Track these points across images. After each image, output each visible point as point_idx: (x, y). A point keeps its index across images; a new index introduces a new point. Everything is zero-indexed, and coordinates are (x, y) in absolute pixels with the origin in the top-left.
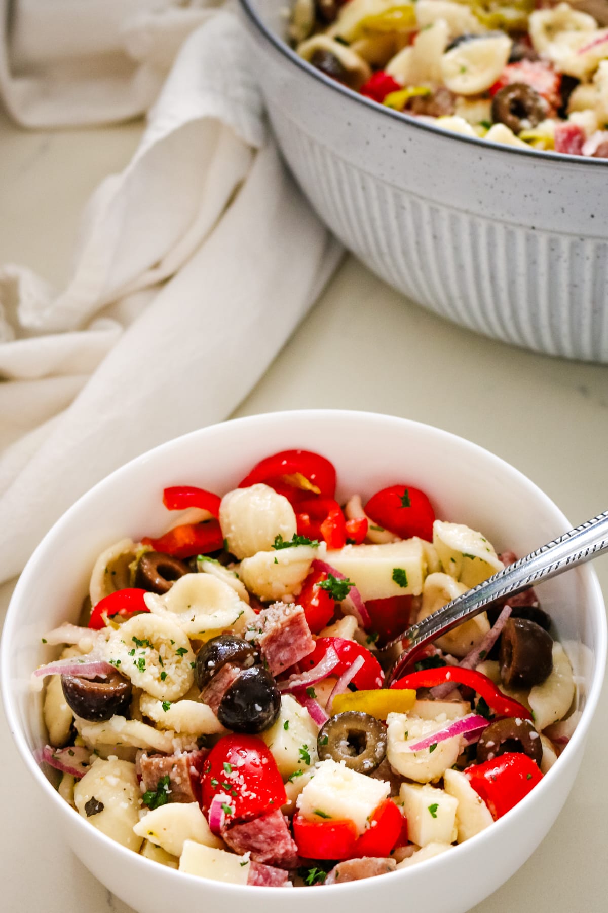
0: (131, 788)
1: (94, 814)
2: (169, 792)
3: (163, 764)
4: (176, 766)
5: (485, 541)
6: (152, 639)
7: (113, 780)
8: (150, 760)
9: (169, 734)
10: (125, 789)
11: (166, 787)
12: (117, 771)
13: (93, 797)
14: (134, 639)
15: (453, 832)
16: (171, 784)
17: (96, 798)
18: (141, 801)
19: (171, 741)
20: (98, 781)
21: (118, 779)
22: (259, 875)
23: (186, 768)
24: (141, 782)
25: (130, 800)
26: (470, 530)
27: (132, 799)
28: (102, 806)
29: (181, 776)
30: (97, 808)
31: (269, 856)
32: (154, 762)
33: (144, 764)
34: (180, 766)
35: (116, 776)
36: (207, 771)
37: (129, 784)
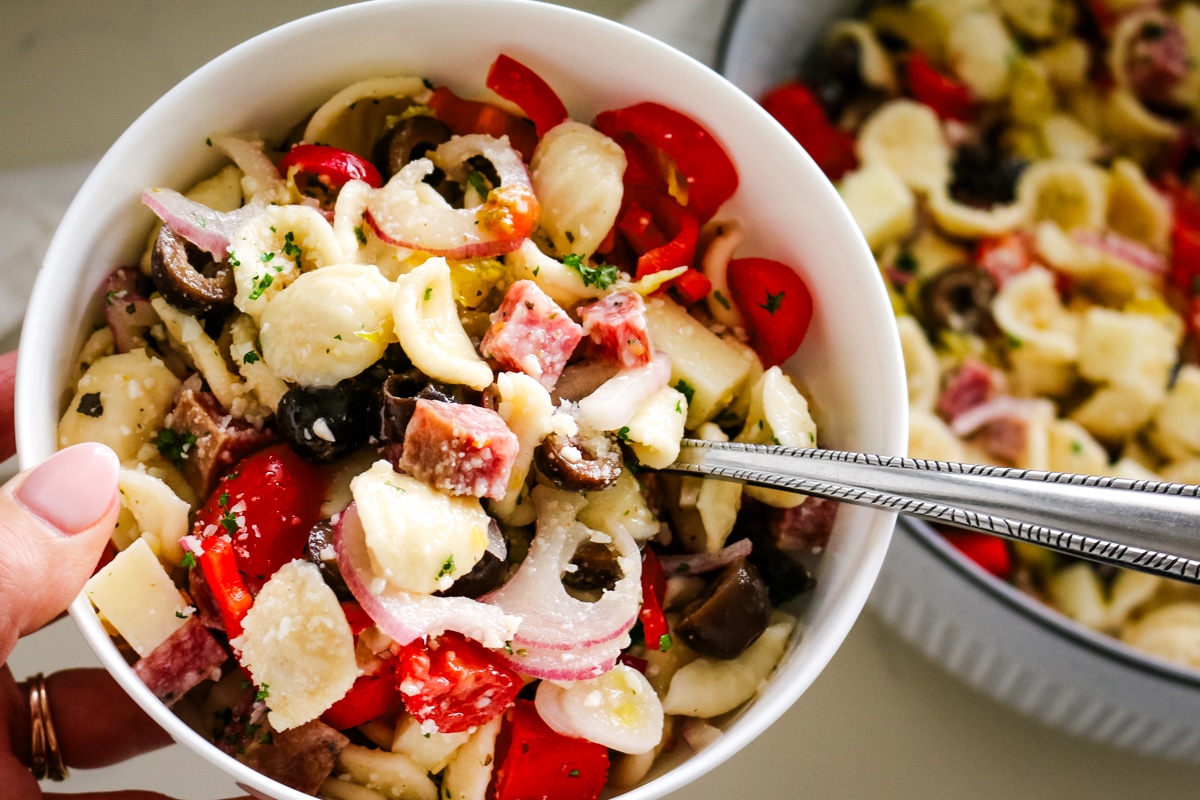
0: (152, 412)
1: (87, 414)
2: (184, 456)
3: (201, 420)
4: (210, 436)
5: (813, 441)
6: (309, 253)
7: (134, 390)
8: (194, 403)
9: (236, 387)
10: (142, 410)
11: (186, 447)
12: (149, 383)
13: (98, 394)
14: (290, 236)
15: (439, 763)
16: (194, 448)
17: (103, 396)
18: (154, 434)
19: (234, 397)
20: (118, 377)
21: (141, 394)
22: (190, 639)
23: (217, 449)
24: (170, 414)
25: (140, 426)
26: (808, 415)
27: (143, 426)
28: (99, 411)
29: (207, 452)
30: (93, 410)
31: (219, 627)
32: (194, 409)
33: (185, 400)
34: (214, 440)
35: (142, 387)
36: (232, 476)
37: (152, 407)
